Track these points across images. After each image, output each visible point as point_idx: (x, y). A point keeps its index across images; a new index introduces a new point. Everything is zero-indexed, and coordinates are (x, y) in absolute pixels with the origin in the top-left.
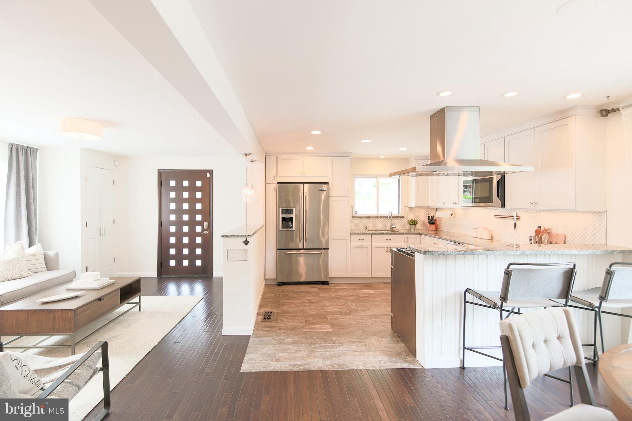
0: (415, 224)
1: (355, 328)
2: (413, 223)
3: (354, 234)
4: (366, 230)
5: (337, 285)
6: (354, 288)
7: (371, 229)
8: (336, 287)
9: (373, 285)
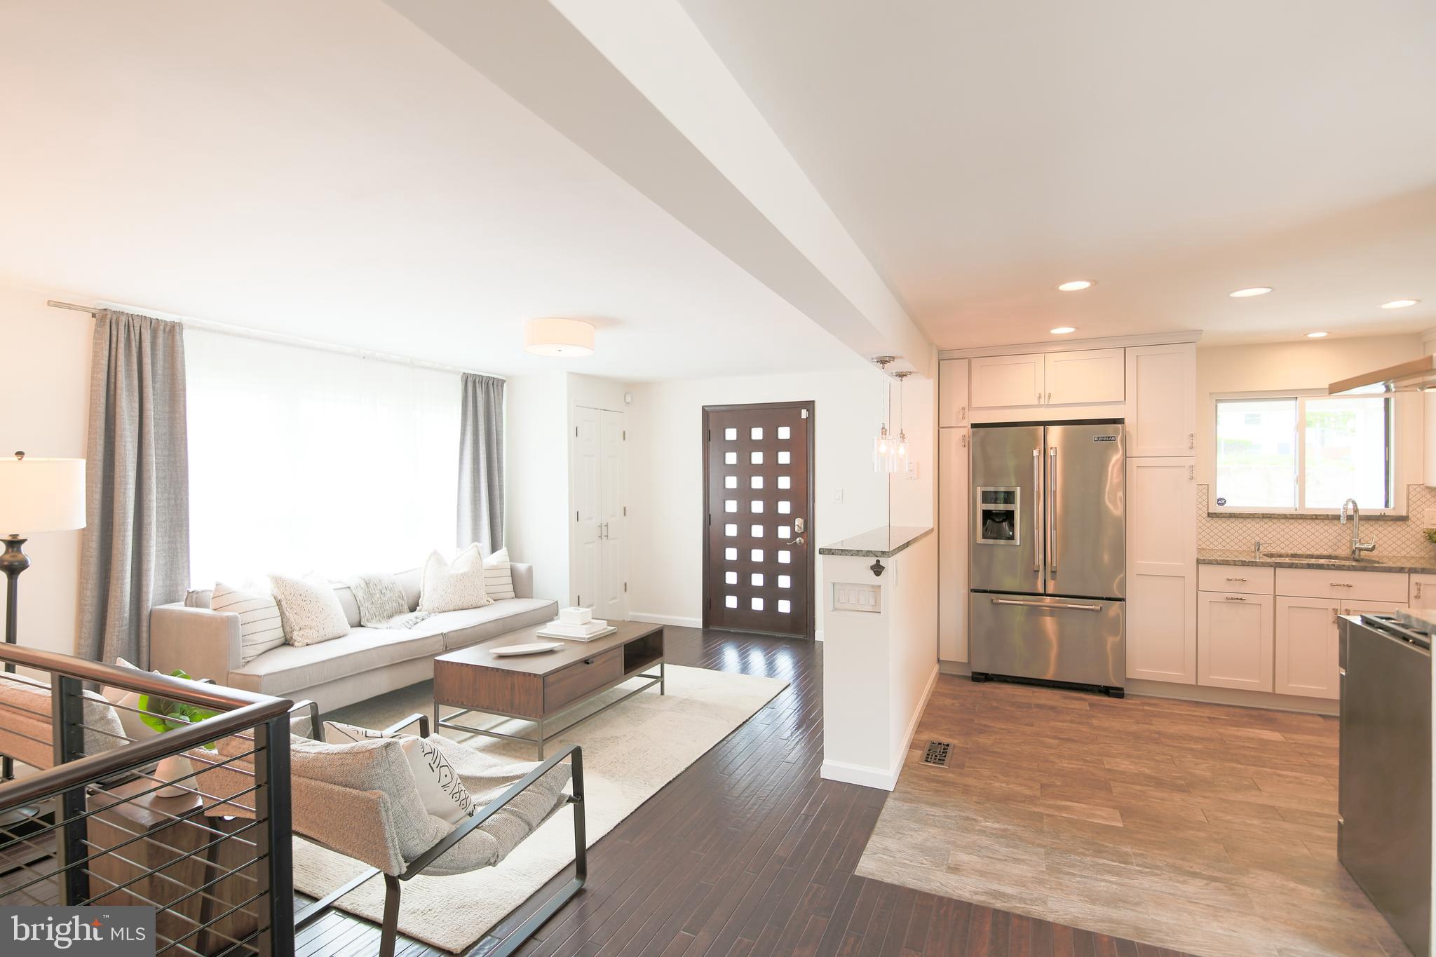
1: (1202, 834)
3: (1210, 563)
4: (1257, 553)
5: (1154, 701)
6: (1209, 718)
7: (1274, 551)
8: (1146, 708)
9: (1279, 716)
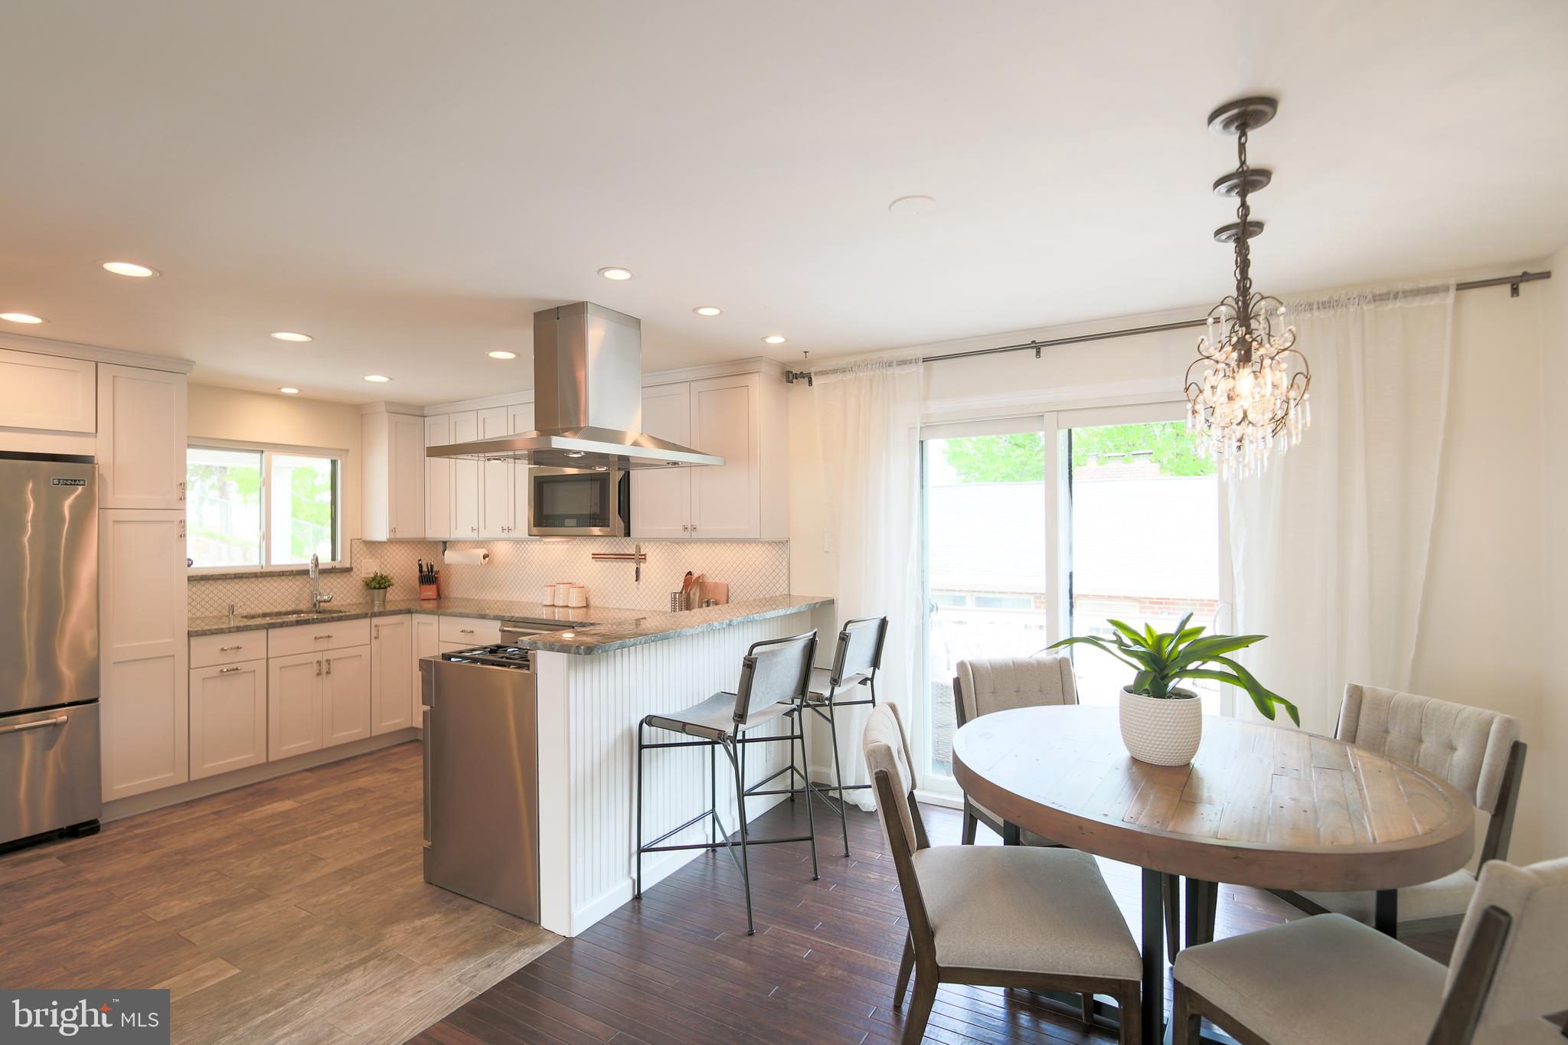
0: (385, 588)
2: (379, 583)
4: (232, 617)
7: (245, 613)
9: (275, 784)
